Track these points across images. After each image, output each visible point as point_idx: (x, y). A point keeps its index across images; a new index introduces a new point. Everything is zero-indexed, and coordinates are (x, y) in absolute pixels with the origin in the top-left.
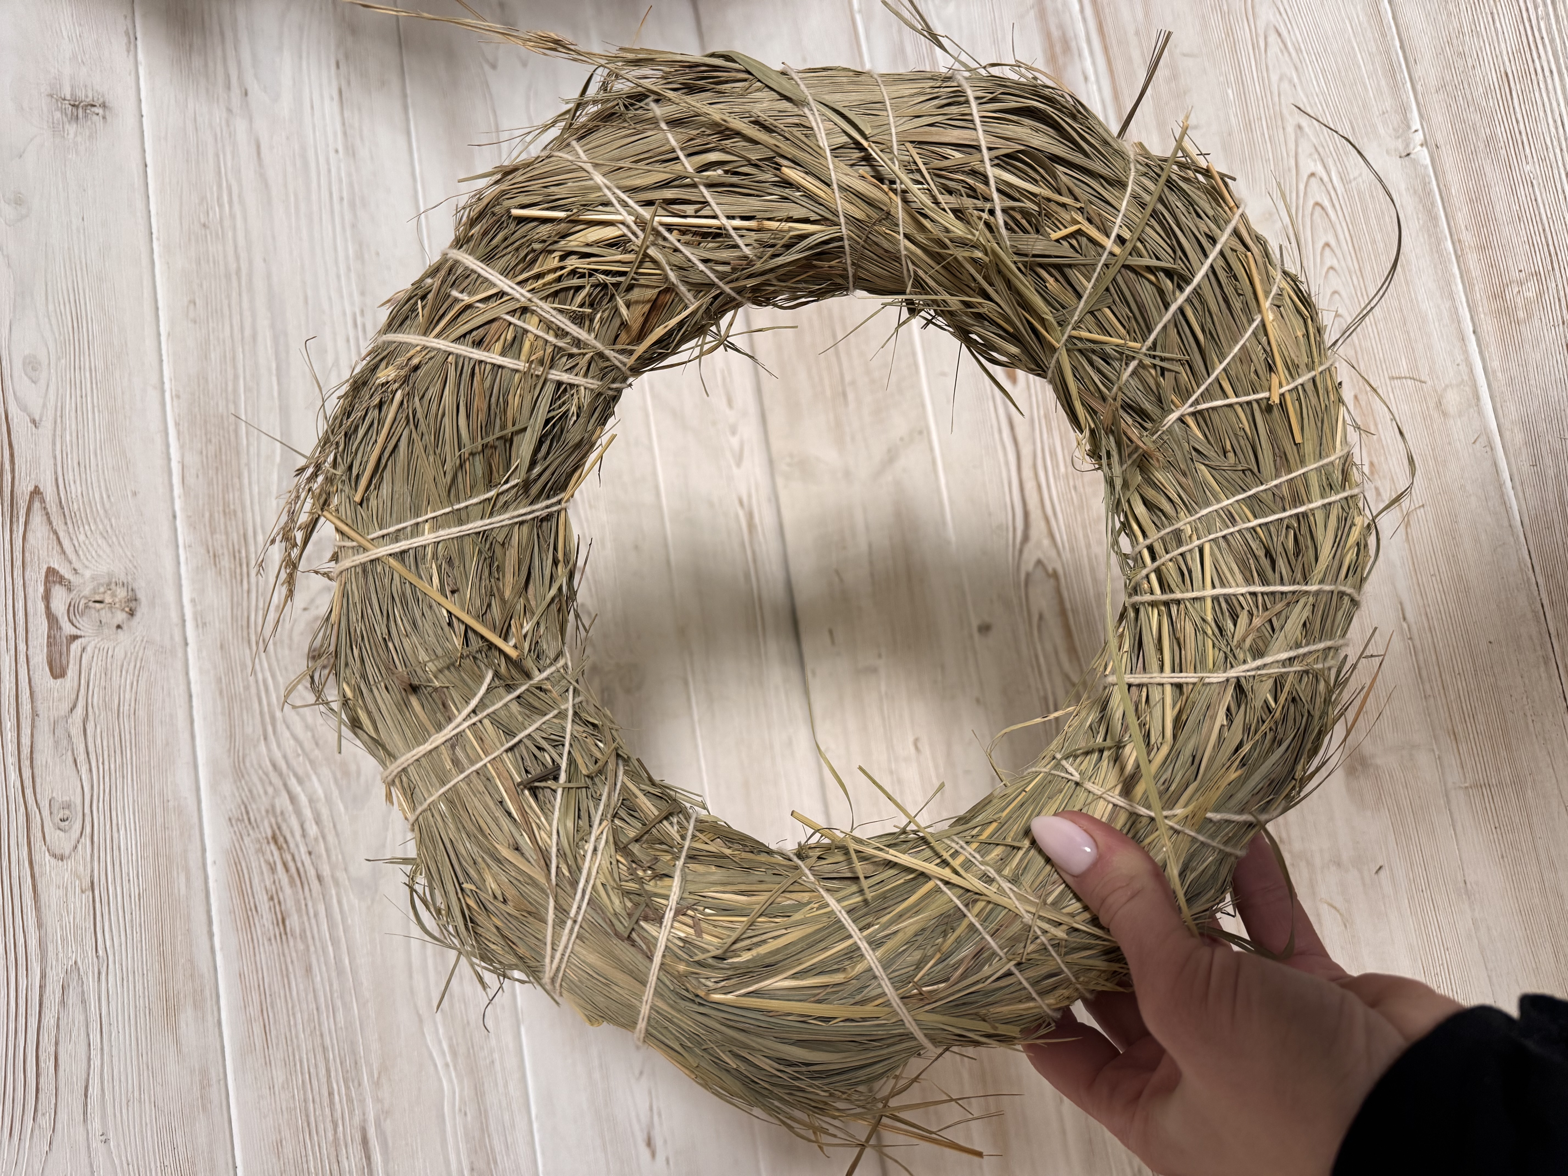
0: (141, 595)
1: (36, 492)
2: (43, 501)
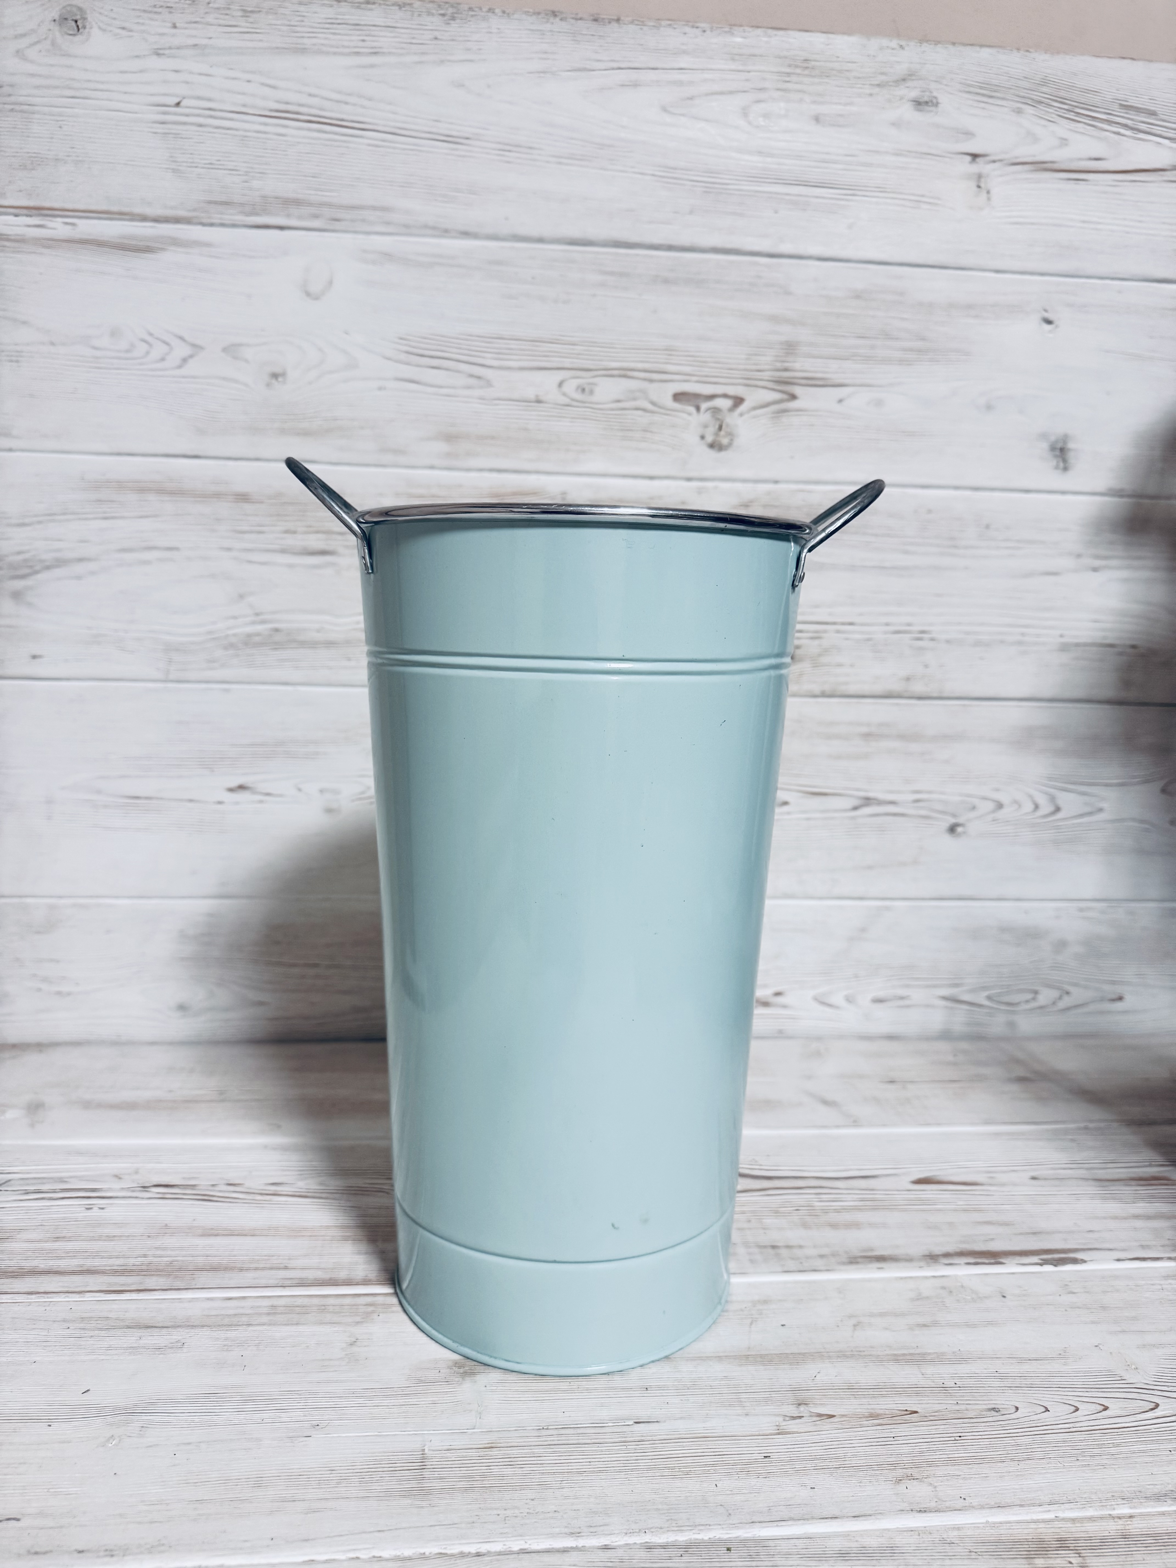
0: (723, 454)
1: (793, 397)
2: (788, 400)
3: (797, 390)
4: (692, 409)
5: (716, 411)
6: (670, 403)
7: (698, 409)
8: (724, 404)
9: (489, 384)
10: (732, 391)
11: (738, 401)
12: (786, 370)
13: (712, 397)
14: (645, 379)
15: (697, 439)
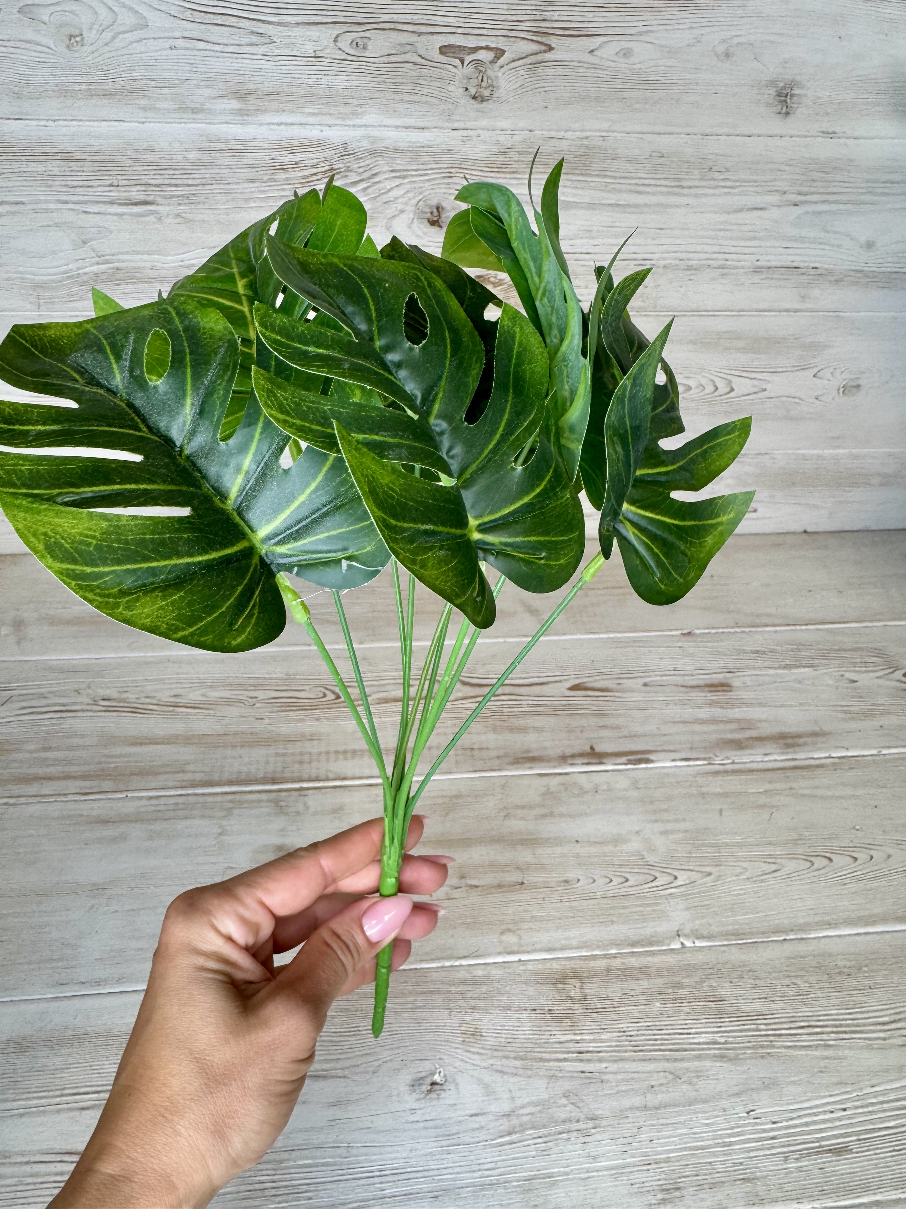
6: (437, 56)
14: (413, 32)
15: (462, 90)
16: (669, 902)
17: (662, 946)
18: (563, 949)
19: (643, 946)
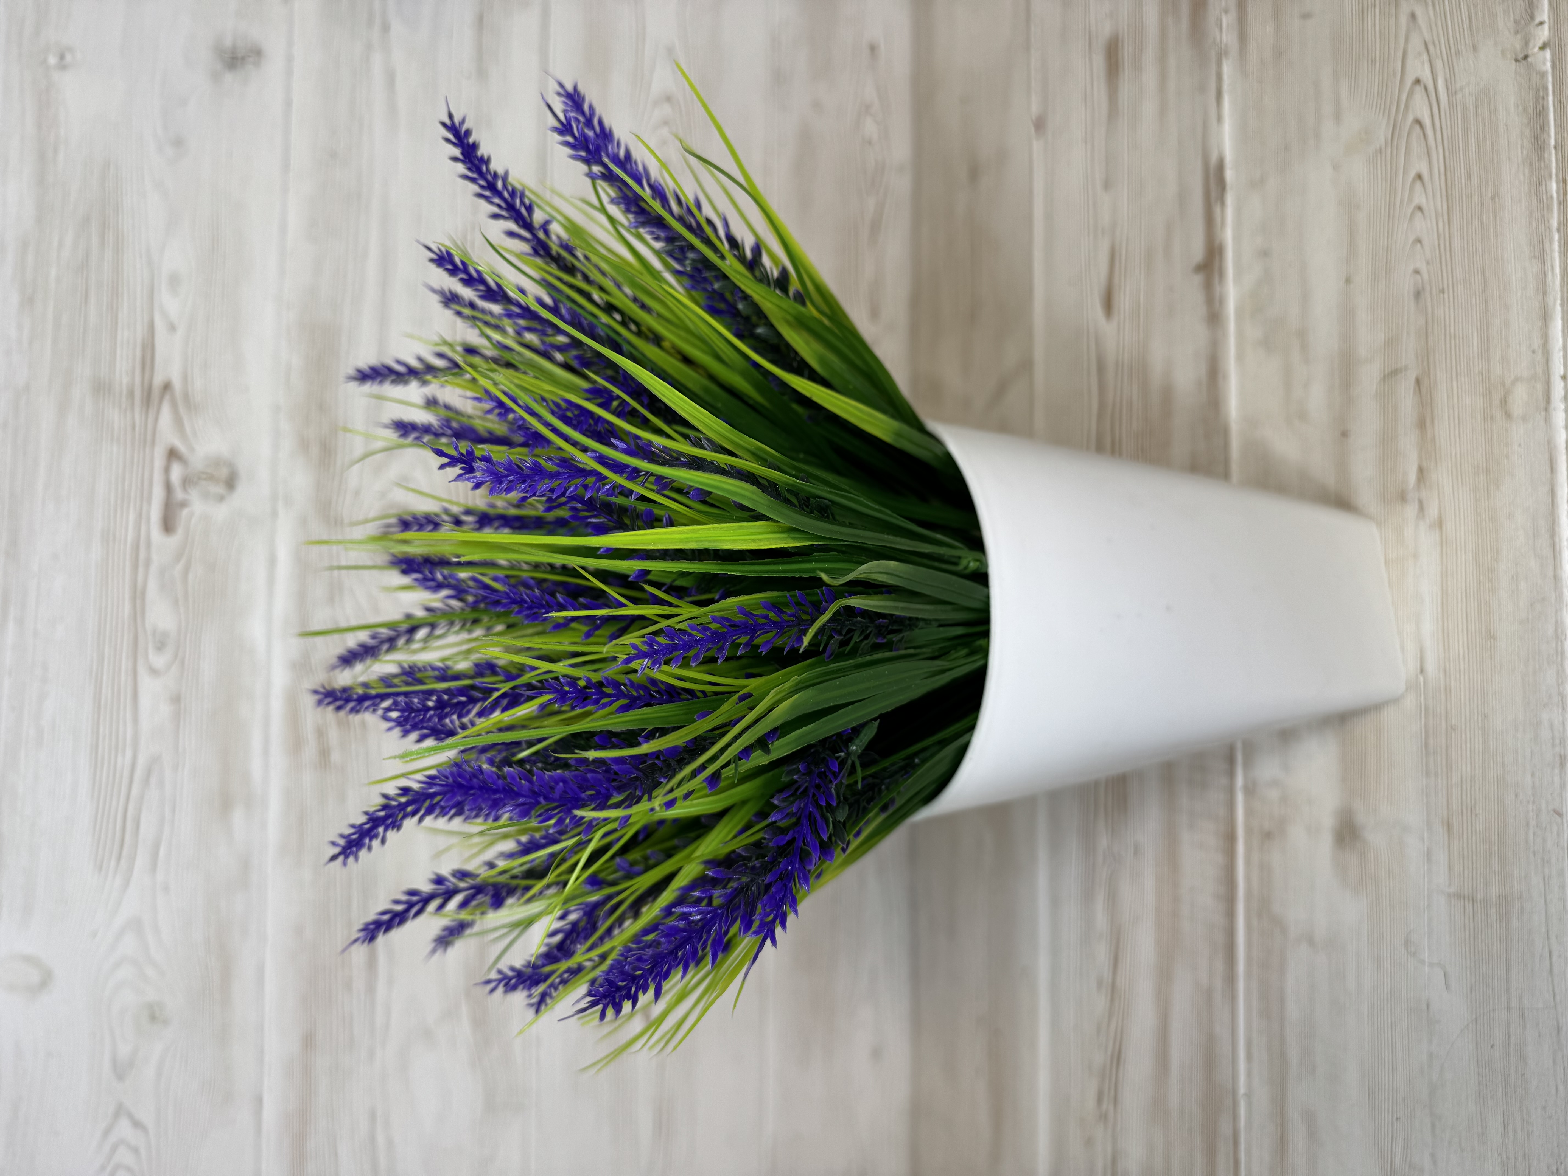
3: (158, 380)
4: (185, 512)
5: (187, 482)
7: (183, 504)
8: (177, 472)
9: (155, 760)
10: (159, 462)
11: (173, 454)
12: (131, 394)
13: (168, 488)
16: (1461, 89)
17: (1546, 89)
18: (1543, 290)
19: (1544, 127)
